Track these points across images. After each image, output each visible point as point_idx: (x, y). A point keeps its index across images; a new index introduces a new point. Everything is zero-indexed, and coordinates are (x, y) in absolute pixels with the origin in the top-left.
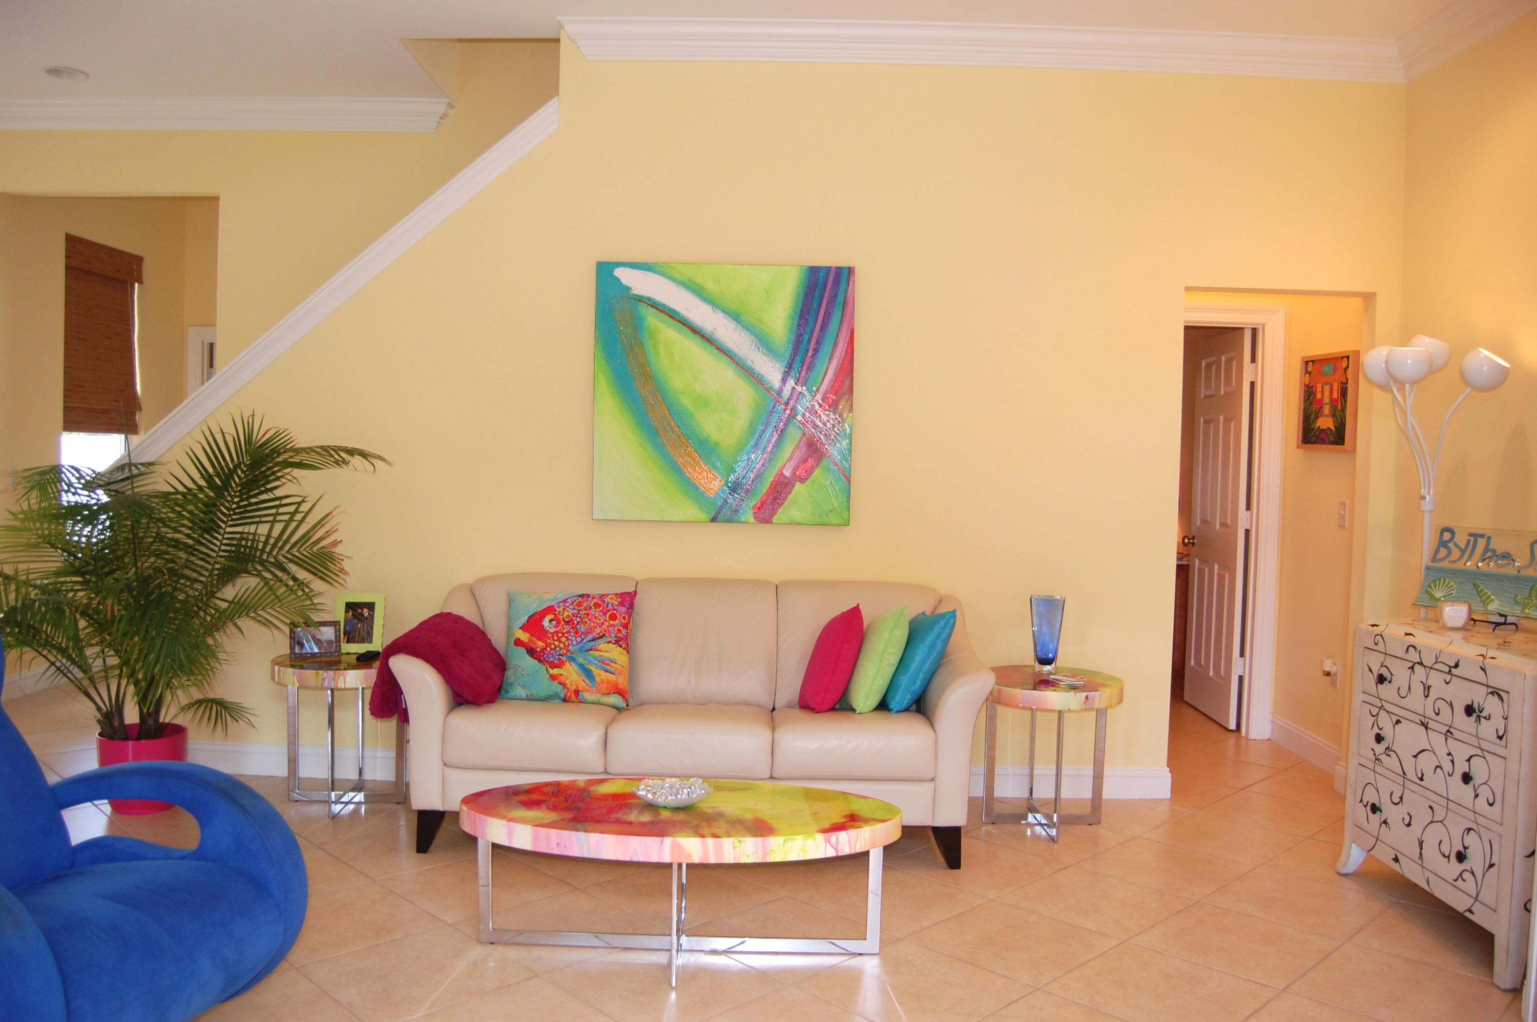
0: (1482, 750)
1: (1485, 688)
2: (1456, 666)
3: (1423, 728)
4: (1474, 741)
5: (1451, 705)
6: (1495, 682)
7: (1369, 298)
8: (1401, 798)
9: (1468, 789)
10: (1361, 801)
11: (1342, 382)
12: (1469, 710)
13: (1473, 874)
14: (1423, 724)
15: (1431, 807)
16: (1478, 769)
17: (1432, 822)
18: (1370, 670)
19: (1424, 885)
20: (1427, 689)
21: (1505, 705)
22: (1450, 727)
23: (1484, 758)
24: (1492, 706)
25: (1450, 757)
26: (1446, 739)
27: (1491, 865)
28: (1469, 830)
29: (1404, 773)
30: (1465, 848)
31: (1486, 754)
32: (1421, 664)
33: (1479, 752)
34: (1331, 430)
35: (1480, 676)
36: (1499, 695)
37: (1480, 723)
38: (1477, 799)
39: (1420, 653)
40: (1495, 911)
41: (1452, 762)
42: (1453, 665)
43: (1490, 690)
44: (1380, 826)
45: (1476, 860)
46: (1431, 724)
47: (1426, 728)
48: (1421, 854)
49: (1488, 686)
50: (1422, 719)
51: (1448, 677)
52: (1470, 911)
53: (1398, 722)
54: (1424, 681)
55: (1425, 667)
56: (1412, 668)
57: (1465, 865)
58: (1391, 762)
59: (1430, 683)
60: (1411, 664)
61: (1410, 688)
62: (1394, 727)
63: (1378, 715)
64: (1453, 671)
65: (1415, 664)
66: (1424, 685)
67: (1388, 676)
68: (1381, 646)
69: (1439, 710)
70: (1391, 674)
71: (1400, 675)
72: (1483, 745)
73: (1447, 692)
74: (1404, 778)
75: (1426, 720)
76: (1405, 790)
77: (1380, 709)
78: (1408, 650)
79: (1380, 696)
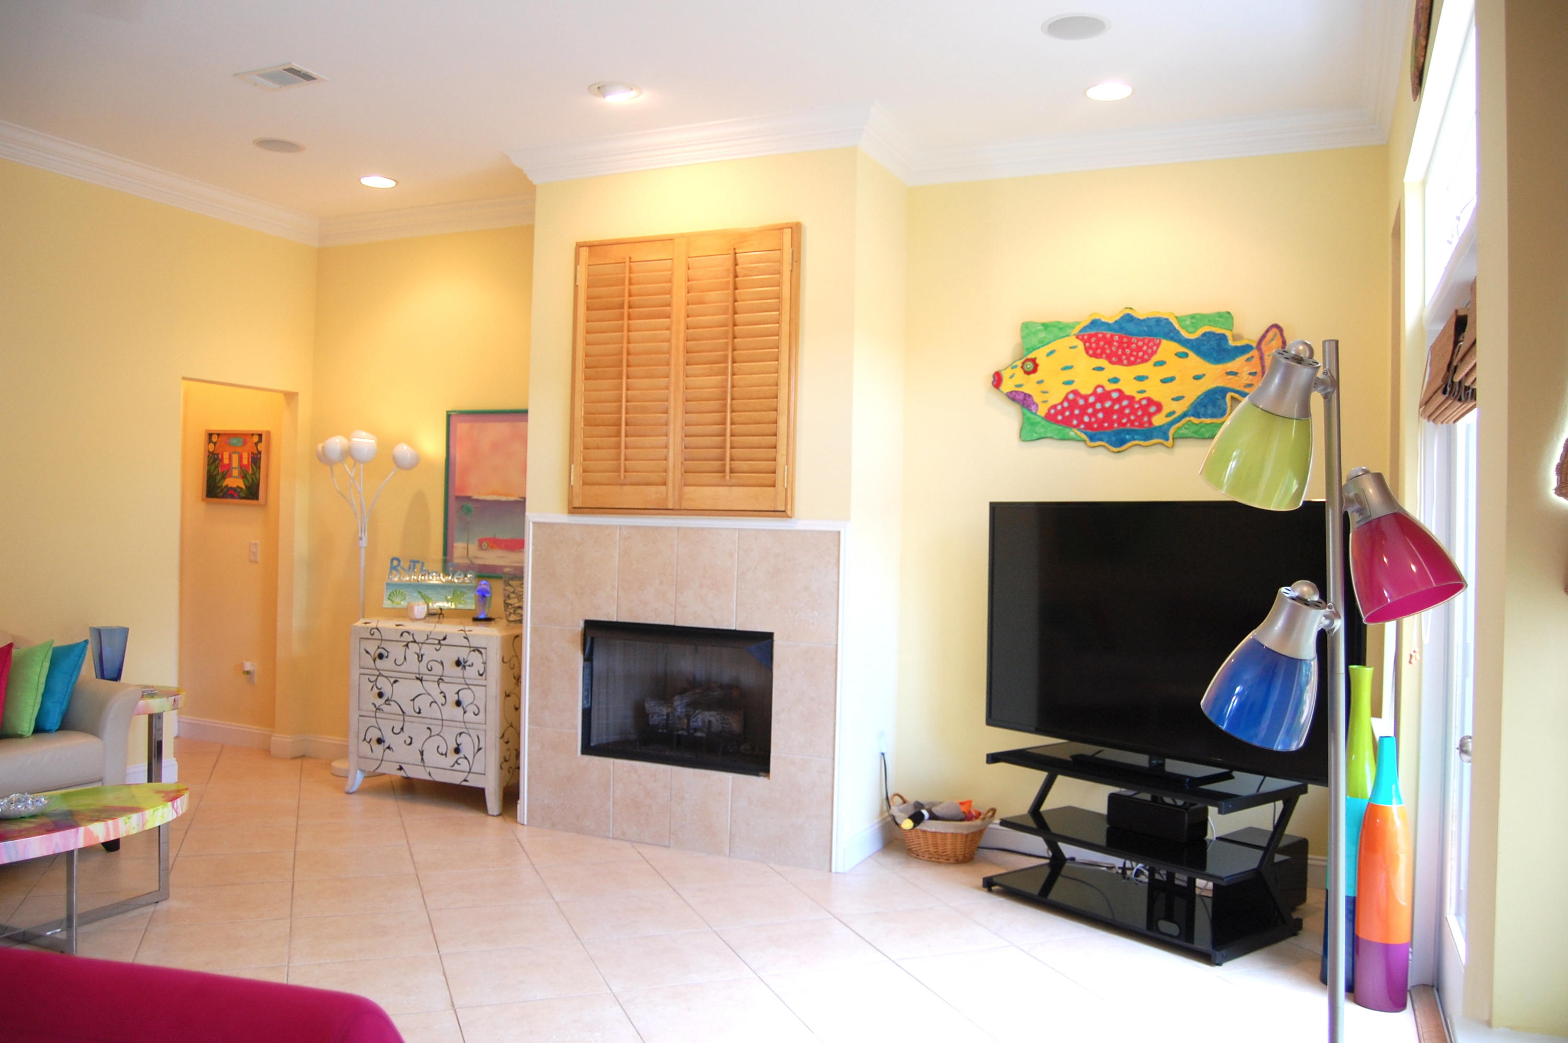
0: (468, 685)
1: (468, 649)
2: (445, 639)
3: (419, 682)
4: (462, 681)
5: (442, 663)
6: (474, 643)
7: (290, 396)
8: (402, 729)
9: (460, 710)
10: (365, 739)
11: (252, 453)
12: (458, 663)
13: (466, 758)
14: (417, 678)
15: (429, 728)
16: (466, 697)
17: (430, 737)
18: (367, 652)
19: (428, 778)
20: (420, 657)
21: (485, 656)
22: (442, 676)
23: (470, 689)
24: (475, 658)
25: (443, 694)
26: (439, 684)
27: (479, 749)
28: (461, 734)
29: (403, 712)
30: (458, 745)
31: (471, 687)
32: (415, 642)
33: (466, 686)
34: (241, 488)
35: (465, 643)
36: (479, 651)
37: (465, 670)
38: (466, 714)
39: (413, 635)
40: (484, 774)
41: (445, 697)
42: (442, 638)
43: (472, 649)
44: (384, 751)
45: (467, 750)
46: (425, 678)
47: (421, 680)
48: (422, 759)
49: (470, 647)
50: (418, 676)
51: (438, 647)
52: (465, 780)
53: (395, 682)
54: (418, 652)
55: (418, 643)
56: (407, 646)
57: (461, 755)
58: (394, 708)
59: (422, 652)
60: (405, 643)
61: (405, 658)
62: (392, 686)
63: (376, 680)
64: (442, 642)
65: (408, 642)
66: (418, 655)
67: (385, 654)
68: (377, 635)
69: (431, 668)
70: (388, 652)
71: (396, 651)
72: (468, 682)
73: (438, 656)
74: (404, 716)
75: (421, 676)
76: (405, 723)
77: (378, 676)
78: (402, 635)
79: (378, 668)
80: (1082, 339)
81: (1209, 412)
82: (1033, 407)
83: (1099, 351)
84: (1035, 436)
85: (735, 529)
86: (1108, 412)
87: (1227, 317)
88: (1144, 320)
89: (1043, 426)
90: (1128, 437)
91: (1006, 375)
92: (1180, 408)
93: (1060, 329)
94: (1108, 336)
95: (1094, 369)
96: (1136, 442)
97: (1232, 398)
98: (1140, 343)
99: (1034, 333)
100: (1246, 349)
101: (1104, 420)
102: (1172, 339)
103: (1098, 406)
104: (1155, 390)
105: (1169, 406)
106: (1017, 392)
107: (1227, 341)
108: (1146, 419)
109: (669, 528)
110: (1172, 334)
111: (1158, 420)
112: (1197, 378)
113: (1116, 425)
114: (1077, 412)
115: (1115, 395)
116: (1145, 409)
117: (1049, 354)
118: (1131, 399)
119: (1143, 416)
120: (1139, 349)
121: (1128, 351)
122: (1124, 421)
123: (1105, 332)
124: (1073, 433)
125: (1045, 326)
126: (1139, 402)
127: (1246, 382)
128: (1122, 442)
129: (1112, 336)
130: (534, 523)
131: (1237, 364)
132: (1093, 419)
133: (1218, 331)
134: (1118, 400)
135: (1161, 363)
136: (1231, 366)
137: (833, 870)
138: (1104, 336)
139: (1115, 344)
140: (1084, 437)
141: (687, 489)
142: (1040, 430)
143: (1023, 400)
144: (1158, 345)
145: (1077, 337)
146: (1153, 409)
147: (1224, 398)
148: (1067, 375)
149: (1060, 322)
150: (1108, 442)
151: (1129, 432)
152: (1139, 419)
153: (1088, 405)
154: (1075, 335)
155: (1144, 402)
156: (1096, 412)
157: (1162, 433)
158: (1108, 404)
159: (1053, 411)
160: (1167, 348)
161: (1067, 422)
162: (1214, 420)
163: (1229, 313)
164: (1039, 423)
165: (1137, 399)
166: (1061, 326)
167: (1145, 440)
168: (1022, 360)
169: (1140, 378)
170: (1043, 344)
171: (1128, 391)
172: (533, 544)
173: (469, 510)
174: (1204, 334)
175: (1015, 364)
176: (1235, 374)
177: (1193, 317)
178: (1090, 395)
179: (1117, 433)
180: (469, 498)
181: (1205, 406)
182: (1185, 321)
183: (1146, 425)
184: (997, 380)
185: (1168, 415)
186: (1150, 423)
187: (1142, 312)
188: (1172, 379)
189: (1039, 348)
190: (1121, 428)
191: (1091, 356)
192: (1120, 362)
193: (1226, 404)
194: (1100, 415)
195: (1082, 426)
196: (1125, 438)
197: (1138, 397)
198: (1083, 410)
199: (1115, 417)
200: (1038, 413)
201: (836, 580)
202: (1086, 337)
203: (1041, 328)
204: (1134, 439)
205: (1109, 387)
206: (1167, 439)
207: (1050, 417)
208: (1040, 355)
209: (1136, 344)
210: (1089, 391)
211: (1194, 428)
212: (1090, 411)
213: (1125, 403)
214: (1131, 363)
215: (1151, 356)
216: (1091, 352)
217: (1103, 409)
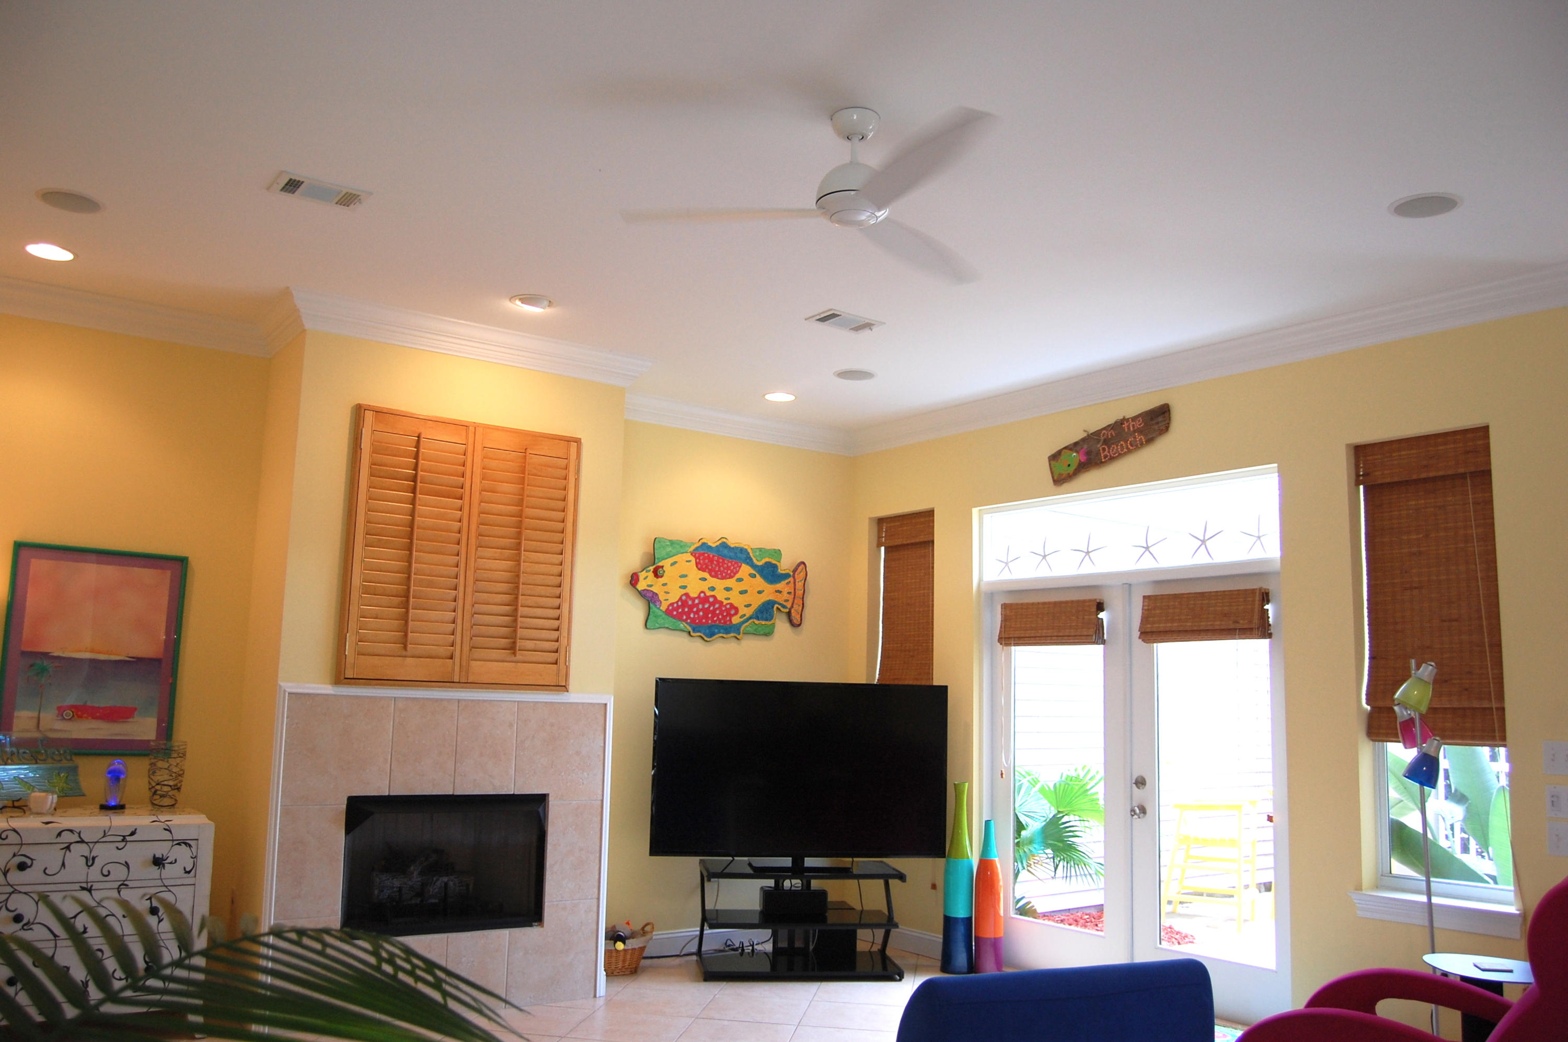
0: (166, 886)
1: (170, 843)
2: (133, 834)
3: (87, 892)
4: (159, 883)
5: (127, 865)
6: (178, 836)
12: (153, 862)
14: (83, 889)
20: (90, 861)
21: (194, 849)
22: (126, 880)
23: (170, 891)
24: (180, 853)
26: (119, 892)
29: (55, 936)
31: (171, 889)
33: (164, 889)
35: (167, 835)
36: (186, 844)
37: (164, 868)
38: (161, 923)
39: (79, 833)
42: (128, 833)
43: (175, 843)
46: (95, 886)
47: (90, 890)
49: (173, 840)
50: (84, 885)
51: (121, 845)
54: (87, 854)
55: (87, 843)
56: (68, 848)
59: (93, 854)
60: (66, 845)
61: (63, 865)
62: (37, 903)
63: (7, 900)
64: (128, 838)
65: (71, 843)
66: (86, 858)
67: (29, 862)
68: (13, 838)
69: (109, 872)
70: (32, 860)
71: (46, 858)
72: (167, 883)
73: (122, 856)
74: (56, 940)
75: (89, 885)
76: (57, 949)
77: (13, 892)
78: (59, 834)
79: (11, 883)
80: (695, 556)
81: (764, 617)
82: (658, 603)
83: (704, 567)
84: (657, 625)
85: (515, 701)
86: (706, 611)
87: (778, 553)
88: (733, 548)
89: (663, 619)
90: (716, 631)
91: (642, 575)
92: (748, 612)
93: (681, 547)
94: (711, 556)
95: (700, 579)
96: (721, 635)
97: (777, 608)
98: (730, 564)
99: (663, 547)
100: (786, 576)
101: (703, 617)
102: (748, 564)
103: (701, 606)
104: (736, 600)
105: (743, 611)
106: (647, 590)
107: (778, 569)
108: (728, 619)
109: (449, 700)
110: (749, 561)
111: (736, 620)
112: (759, 592)
113: (710, 622)
114: (686, 610)
115: (711, 600)
116: (728, 611)
117: (672, 564)
118: (721, 603)
119: (727, 616)
120: (728, 568)
121: (722, 569)
122: (715, 619)
123: (709, 553)
124: (682, 625)
125: (672, 543)
126: (725, 606)
127: (786, 598)
128: (712, 635)
129: (714, 556)
130: (289, 693)
131: (781, 586)
132: (696, 616)
133: (774, 562)
134: (713, 604)
135: (740, 580)
136: (779, 586)
137: (598, 996)
138: (709, 556)
139: (715, 562)
140: (690, 629)
141: (473, 663)
142: (660, 621)
143: (649, 598)
144: (740, 566)
145: (692, 554)
146: (733, 612)
147: (773, 607)
148: (682, 582)
149: (681, 541)
150: (704, 634)
151: (717, 627)
152: (724, 617)
153: (694, 605)
154: (690, 552)
155: (728, 606)
156: (698, 611)
157: (737, 629)
158: (706, 606)
159: (671, 608)
160: (745, 570)
161: (679, 617)
162: (767, 623)
163: (779, 550)
164: (661, 616)
165: (724, 604)
166: (682, 544)
167: (727, 633)
168: (654, 566)
169: (728, 589)
170: (670, 556)
171: (719, 598)
172: (287, 718)
173: (43, 670)
174: (766, 563)
175: (648, 569)
176: (780, 592)
177: (760, 549)
178: (696, 598)
179: (710, 627)
180: (46, 655)
181: (762, 613)
182: (756, 552)
183: (728, 623)
184: (634, 580)
185: (741, 617)
186: (730, 620)
187: (732, 543)
188: (746, 592)
189: (666, 559)
190: (713, 624)
191: (699, 569)
192: (716, 576)
193: (773, 612)
194: (701, 613)
195: (689, 621)
196: (714, 632)
197: (725, 602)
198: (691, 608)
199: (710, 615)
200: (661, 608)
201: (602, 745)
202: (697, 555)
203: (668, 543)
204: (720, 633)
205: (709, 593)
206: (739, 634)
207: (668, 612)
208: (666, 563)
209: (727, 564)
210: (695, 595)
211: (755, 627)
212: (695, 609)
213: (717, 606)
214: (723, 578)
215: (735, 574)
216: (699, 566)
217: (703, 609)
